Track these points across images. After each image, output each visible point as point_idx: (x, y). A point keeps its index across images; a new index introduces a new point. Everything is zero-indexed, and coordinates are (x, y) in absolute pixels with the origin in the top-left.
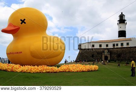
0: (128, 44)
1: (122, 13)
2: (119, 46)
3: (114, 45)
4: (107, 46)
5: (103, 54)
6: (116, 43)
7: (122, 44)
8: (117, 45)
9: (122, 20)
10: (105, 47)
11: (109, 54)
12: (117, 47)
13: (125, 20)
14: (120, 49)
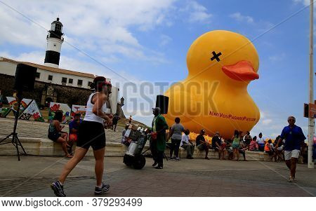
1: (58, 19)
2: (75, 84)
3: (64, 80)
4: (50, 78)
5: (44, 93)
6: (68, 77)
7: (80, 82)
8: (71, 81)
9: (56, 33)
10: (46, 80)
11: (56, 95)
12: (70, 85)
13: (62, 34)
14: (75, 90)
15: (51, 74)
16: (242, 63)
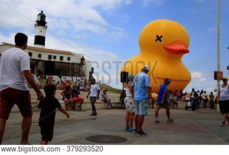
0: (69, 59)
1: (42, 12)
2: (58, 59)
3: (50, 57)
4: (40, 56)
5: (36, 67)
6: (53, 55)
7: (61, 58)
8: (55, 57)
10: (37, 58)
11: (44, 68)
12: (54, 60)
13: (46, 23)
14: (58, 64)
15: (40, 53)
16: (177, 42)
